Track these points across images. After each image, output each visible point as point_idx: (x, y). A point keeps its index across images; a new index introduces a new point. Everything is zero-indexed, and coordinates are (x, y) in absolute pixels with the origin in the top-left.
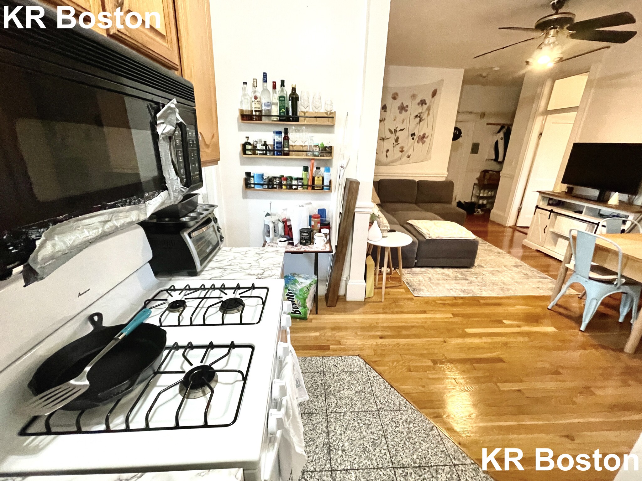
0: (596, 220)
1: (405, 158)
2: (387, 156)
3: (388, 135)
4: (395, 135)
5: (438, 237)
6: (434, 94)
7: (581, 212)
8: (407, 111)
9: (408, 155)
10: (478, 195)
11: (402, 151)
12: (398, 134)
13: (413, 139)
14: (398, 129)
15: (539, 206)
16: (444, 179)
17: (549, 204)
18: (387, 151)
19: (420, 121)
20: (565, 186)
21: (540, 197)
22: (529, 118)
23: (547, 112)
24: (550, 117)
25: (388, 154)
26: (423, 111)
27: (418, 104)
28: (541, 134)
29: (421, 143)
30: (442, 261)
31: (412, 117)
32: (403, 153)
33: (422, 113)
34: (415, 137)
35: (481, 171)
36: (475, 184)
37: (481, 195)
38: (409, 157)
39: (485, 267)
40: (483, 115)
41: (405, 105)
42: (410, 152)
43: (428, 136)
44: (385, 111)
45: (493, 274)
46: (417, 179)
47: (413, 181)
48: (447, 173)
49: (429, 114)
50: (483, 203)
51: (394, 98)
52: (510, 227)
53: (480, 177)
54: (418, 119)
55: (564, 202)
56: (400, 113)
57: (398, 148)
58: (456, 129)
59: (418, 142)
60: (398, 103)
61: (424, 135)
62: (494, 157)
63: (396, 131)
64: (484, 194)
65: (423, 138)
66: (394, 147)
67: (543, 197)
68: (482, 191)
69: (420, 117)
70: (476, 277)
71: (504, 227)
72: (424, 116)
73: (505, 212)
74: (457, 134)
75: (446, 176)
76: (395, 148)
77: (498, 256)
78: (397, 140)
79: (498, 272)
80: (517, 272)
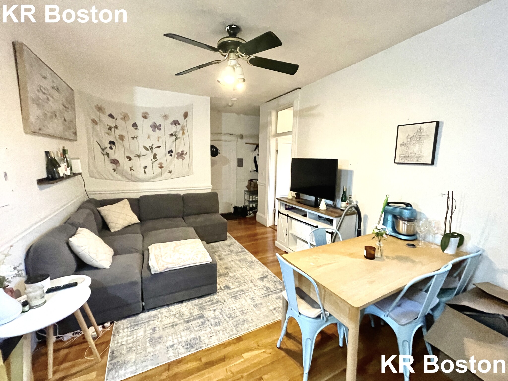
0: (315, 223)
1: (167, 174)
2: (145, 172)
3: (144, 152)
4: (152, 152)
5: (167, 269)
6: (186, 115)
7: (305, 215)
8: (160, 129)
9: (169, 171)
10: (248, 200)
11: (161, 167)
12: (155, 151)
13: (171, 155)
14: (154, 147)
15: (280, 212)
16: (209, 191)
17: (286, 209)
18: (145, 167)
19: (176, 139)
21: (279, 203)
22: (267, 139)
23: (277, 135)
24: (281, 138)
25: (146, 170)
26: (178, 131)
27: (172, 124)
28: (277, 151)
29: (180, 160)
31: (168, 136)
32: (163, 169)
33: (177, 132)
34: (173, 154)
35: (248, 180)
36: (245, 191)
37: (251, 200)
38: (170, 172)
39: (232, 287)
40: (241, 137)
41: (158, 124)
42: (171, 168)
43: (186, 153)
44: (136, 129)
45: (235, 297)
46: (182, 193)
47: (178, 196)
48: (211, 186)
49: (183, 133)
50: (253, 206)
51: (145, 117)
52: (270, 227)
53: (248, 185)
54: (174, 138)
55: (294, 207)
56: (154, 131)
57: (156, 164)
58: (212, 147)
59: (177, 158)
60: (149, 122)
61: (183, 151)
62: (255, 169)
63: (152, 148)
64: (252, 199)
65: (181, 155)
66: (152, 163)
68: (251, 197)
69: (175, 135)
70: (214, 308)
71: (265, 227)
72: (180, 135)
74: (214, 152)
75: (211, 188)
76: (153, 164)
77: (250, 267)
78: (155, 157)
79: (242, 293)
80: (260, 287)
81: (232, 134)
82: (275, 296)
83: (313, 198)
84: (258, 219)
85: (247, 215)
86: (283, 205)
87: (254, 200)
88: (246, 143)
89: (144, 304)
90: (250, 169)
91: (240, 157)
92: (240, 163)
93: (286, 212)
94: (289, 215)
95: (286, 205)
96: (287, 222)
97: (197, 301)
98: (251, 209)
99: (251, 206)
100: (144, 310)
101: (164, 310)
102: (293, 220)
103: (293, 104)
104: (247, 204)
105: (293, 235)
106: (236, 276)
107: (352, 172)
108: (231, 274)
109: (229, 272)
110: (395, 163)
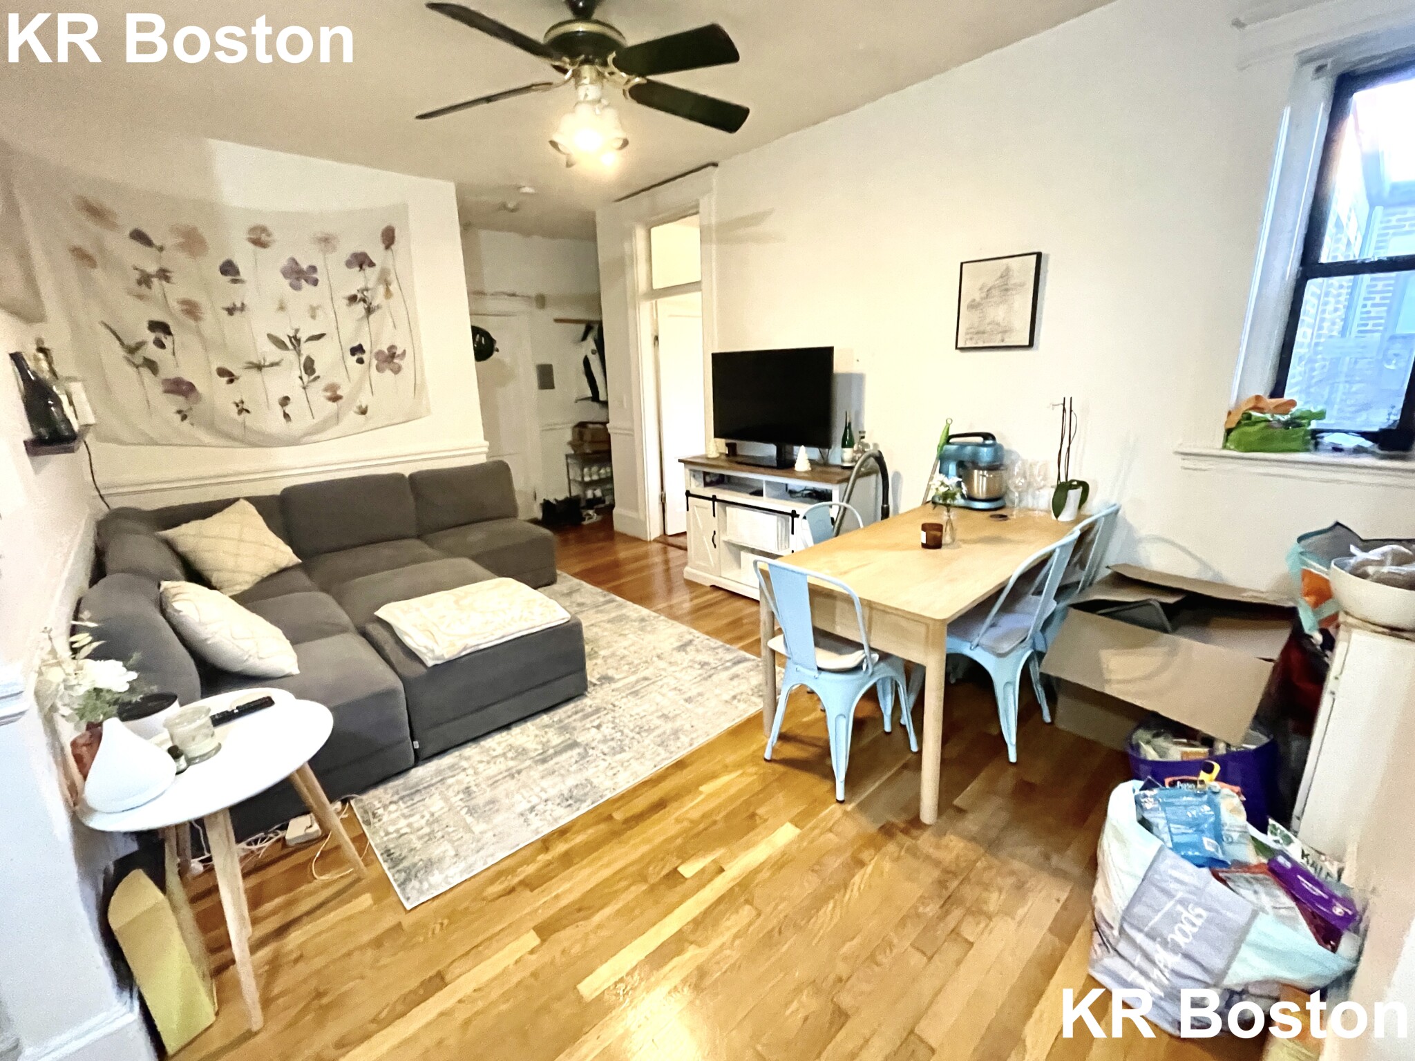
0: (787, 506)
1: (352, 418)
2: (286, 416)
3: (271, 353)
4: (299, 354)
5: (465, 649)
6: (389, 238)
7: (759, 493)
8: (315, 282)
9: (360, 407)
10: (580, 479)
11: (335, 398)
12: (307, 349)
13: (360, 361)
14: (303, 336)
15: (691, 492)
16: (482, 459)
17: (706, 484)
18: (285, 401)
19: (369, 311)
20: (722, 442)
21: (687, 471)
22: (627, 305)
23: (656, 294)
24: (664, 303)
25: (288, 409)
26: (370, 285)
27: (349, 264)
28: (656, 338)
29: (388, 373)
30: (501, 712)
31: (342, 303)
32: (340, 402)
33: (367, 290)
34: (365, 357)
35: (572, 425)
36: (567, 456)
37: (587, 479)
38: (364, 412)
39: (617, 677)
40: (541, 301)
41: (304, 266)
42: (364, 400)
43: (404, 352)
44: (235, 281)
45: (636, 693)
46: (407, 471)
47: (398, 478)
48: (487, 443)
49: (388, 294)
50: (594, 495)
51: (258, 243)
52: (656, 541)
53: (574, 440)
54: (360, 308)
55: (729, 477)
56: (296, 287)
57: (317, 390)
58: (476, 331)
59: (379, 369)
60: (277, 257)
61: (392, 347)
62: (589, 394)
63: (298, 341)
64: (591, 476)
65: (390, 358)
66: (304, 388)
67: (691, 470)
68: (586, 470)
69: (364, 301)
70: (596, 723)
71: (646, 542)
72: (378, 299)
73: (637, 509)
74: (484, 347)
75: (486, 450)
76: (307, 390)
77: (642, 629)
78: (309, 367)
79: (646, 683)
80: (685, 664)
81: (513, 295)
82: (725, 675)
83: (770, 450)
84: (618, 526)
85: (584, 519)
86: (697, 476)
87: (595, 477)
88: (557, 321)
89: (416, 744)
90: (575, 396)
91: (545, 361)
92: (546, 377)
93: (709, 492)
94: (718, 498)
95: (705, 474)
96: (714, 515)
97: (545, 718)
98: (593, 503)
99: (590, 494)
100: (420, 758)
101: (470, 751)
102: (729, 509)
103: (697, 206)
104: (576, 491)
105: (730, 545)
106: (618, 653)
107: (860, 378)
108: (602, 653)
109: (596, 649)
110: (957, 348)
